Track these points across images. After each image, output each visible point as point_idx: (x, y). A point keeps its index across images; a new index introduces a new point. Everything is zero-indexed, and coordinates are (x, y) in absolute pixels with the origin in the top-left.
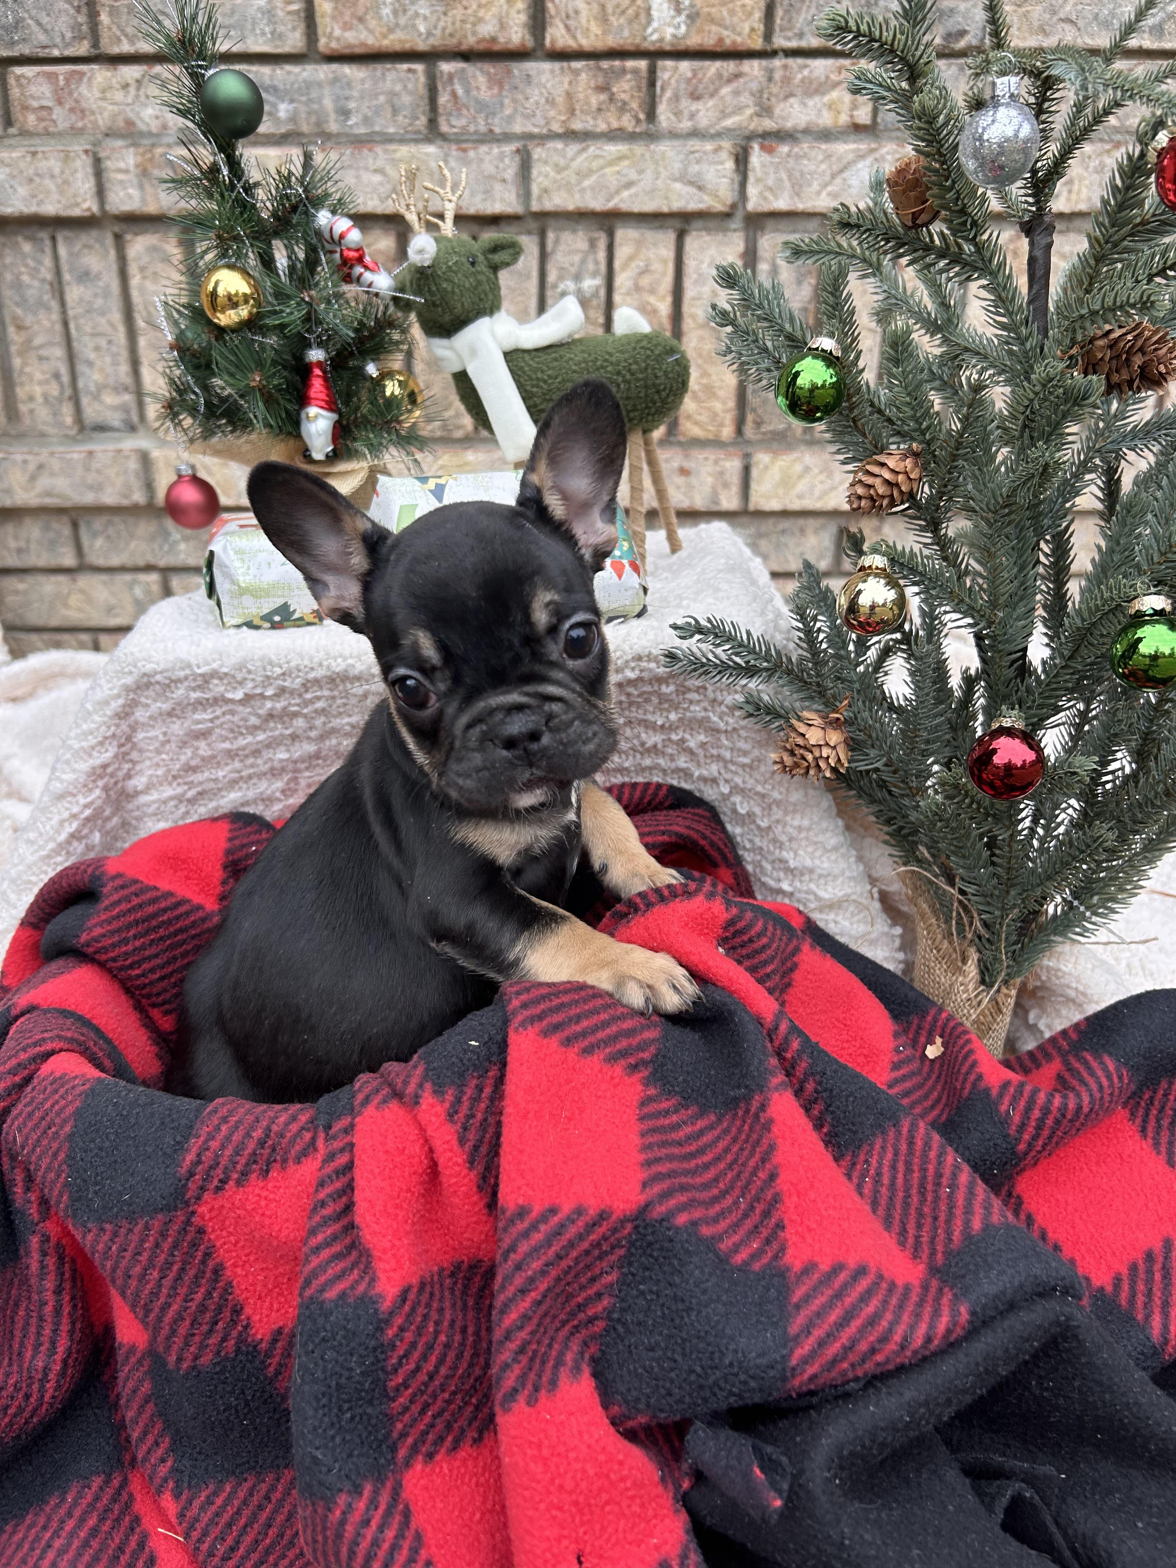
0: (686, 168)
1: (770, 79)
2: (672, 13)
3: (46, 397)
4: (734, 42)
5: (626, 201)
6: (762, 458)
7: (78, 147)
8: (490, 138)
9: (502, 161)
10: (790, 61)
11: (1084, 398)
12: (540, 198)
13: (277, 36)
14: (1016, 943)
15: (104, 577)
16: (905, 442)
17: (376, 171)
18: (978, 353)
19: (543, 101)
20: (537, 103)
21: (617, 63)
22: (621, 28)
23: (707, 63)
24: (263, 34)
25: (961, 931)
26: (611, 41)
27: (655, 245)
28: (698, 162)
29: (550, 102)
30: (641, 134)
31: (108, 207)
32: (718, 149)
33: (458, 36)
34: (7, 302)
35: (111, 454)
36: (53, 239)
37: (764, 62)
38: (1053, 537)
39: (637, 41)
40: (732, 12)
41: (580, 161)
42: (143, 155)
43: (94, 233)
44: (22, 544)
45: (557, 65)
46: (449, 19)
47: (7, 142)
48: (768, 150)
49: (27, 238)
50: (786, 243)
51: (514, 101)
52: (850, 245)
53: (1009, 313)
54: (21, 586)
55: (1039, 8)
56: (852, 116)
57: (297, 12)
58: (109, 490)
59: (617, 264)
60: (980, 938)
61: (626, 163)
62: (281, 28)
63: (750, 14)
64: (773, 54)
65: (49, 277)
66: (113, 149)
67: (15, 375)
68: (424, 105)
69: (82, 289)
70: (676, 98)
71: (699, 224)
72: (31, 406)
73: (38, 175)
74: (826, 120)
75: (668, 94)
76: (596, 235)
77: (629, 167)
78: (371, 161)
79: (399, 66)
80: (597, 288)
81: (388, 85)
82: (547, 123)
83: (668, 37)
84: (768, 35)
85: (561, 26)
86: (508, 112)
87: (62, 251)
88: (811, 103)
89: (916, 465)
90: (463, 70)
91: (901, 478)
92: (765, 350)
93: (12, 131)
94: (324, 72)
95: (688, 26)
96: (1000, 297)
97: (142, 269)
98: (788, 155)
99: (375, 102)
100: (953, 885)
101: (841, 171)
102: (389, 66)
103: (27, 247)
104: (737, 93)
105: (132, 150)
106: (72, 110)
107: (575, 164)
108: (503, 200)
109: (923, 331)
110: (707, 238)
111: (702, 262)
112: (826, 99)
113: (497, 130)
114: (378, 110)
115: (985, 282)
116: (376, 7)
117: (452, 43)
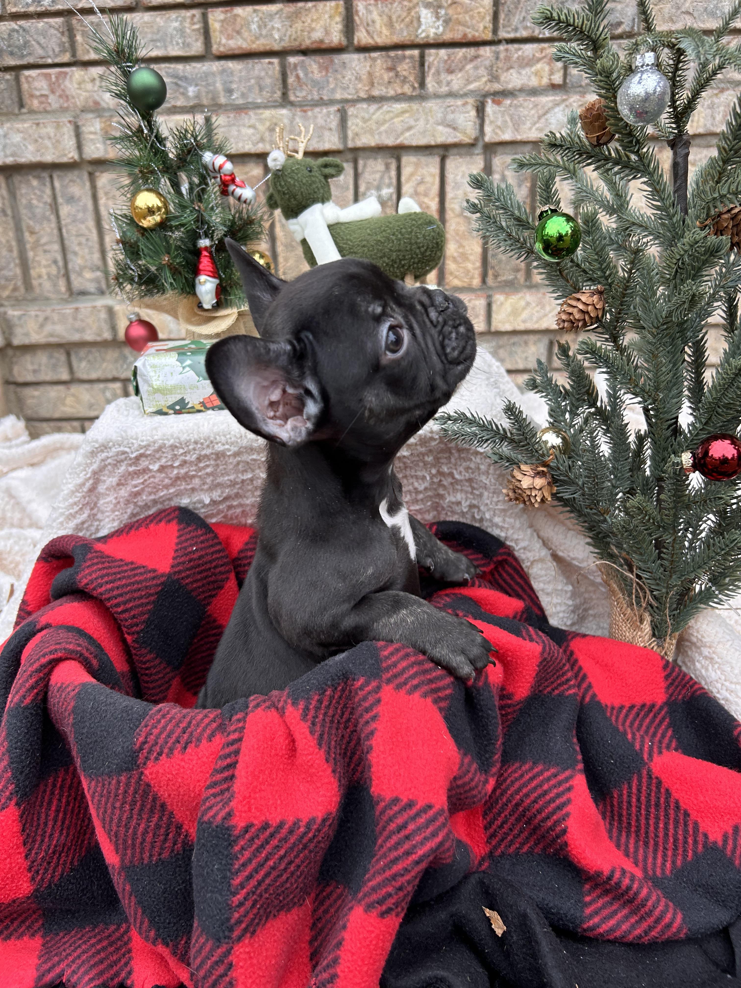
0: (445, 117)
1: (497, 58)
2: (434, 19)
3: (49, 275)
4: (474, 36)
5: (408, 139)
6: (499, 298)
7: (65, 119)
8: (321, 103)
9: (329, 117)
10: (510, 46)
11: (717, 252)
12: (353, 139)
13: (186, 45)
14: (676, 609)
15: (87, 386)
16: (595, 285)
17: (250, 127)
18: (642, 226)
19: (353, 78)
20: (350, 80)
21: (400, 52)
22: (401, 30)
23: (457, 50)
24: (178, 44)
25: (638, 603)
26: (396, 39)
27: (427, 165)
28: (453, 112)
29: (359, 79)
30: (416, 96)
31: (84, 156)
32: (465, 104)
33: (299, 40)
34: (24, 217)
35: (90, 309)
36: (51, 177)
37: (493, 48)
38: (693, 344)
39: (412, 38)
40: (472, 17)
41: (378, 116)
42: (105, 122)
43: (76, 173)
44: (36, 367)
45: (362, 56)
46: (294, 30)
47: (21, 117)
48: (498, 103)
49: (34, 177)
50: (514, 160)
51: (336, 79)
52: (556, 160)
53: (662, 200)
54: (36, 393)
55: (669, 6)
56: (550, 79)
57: (198, 30)
58: (89, 332)
59: (403, 179)
60: (651, 606)
61: (407, 115)
62: (189, 40)
63: (483, 18)
64: (499, 42)
65: (49, 200)
66: (86, 119)
67: (30, 262)
68: (279, 84)
69: (69, 207)
70: (438, 73)
71: (455, 151)
72: (41, 281)
73: (40, 137)
74: (534, 82)
75: (433, 70)
76: (389, 161)
77: (409, 117)
78: (246, 121)
79: (262, 61)
80: (391, 195)
81: (256, 72)
82: (357, 92)
83: (432, 35)
84: (495, 31)
85: (364, 31)
86: (332, 86)
87: (57, 184)
88: (524, 72)
89: (600, 299)
90: (303, 61)
91: (590, 308)
92: (502, 228)
93: (24, 110)
94: (216, 66)
95: (444, 27)
96: (655, 189)
97: (106, 194)
98: (510, 106)
99: (248, 84)
100: (631, 571)
101: (544, 114)
102: (256, 61)
103: (35, 183)
104: (476, 68)
105: (98, 119)
106: (60, 96)
107: (374, 117)
108: (330, 141)
109: (604, 213)
110: (461, 160)
111: (457, 175)
112: (533, 69)
113: (325, 98)
114: (250, 89)
115: (645, 179)
116: (247, 24)
117: (295, 44)
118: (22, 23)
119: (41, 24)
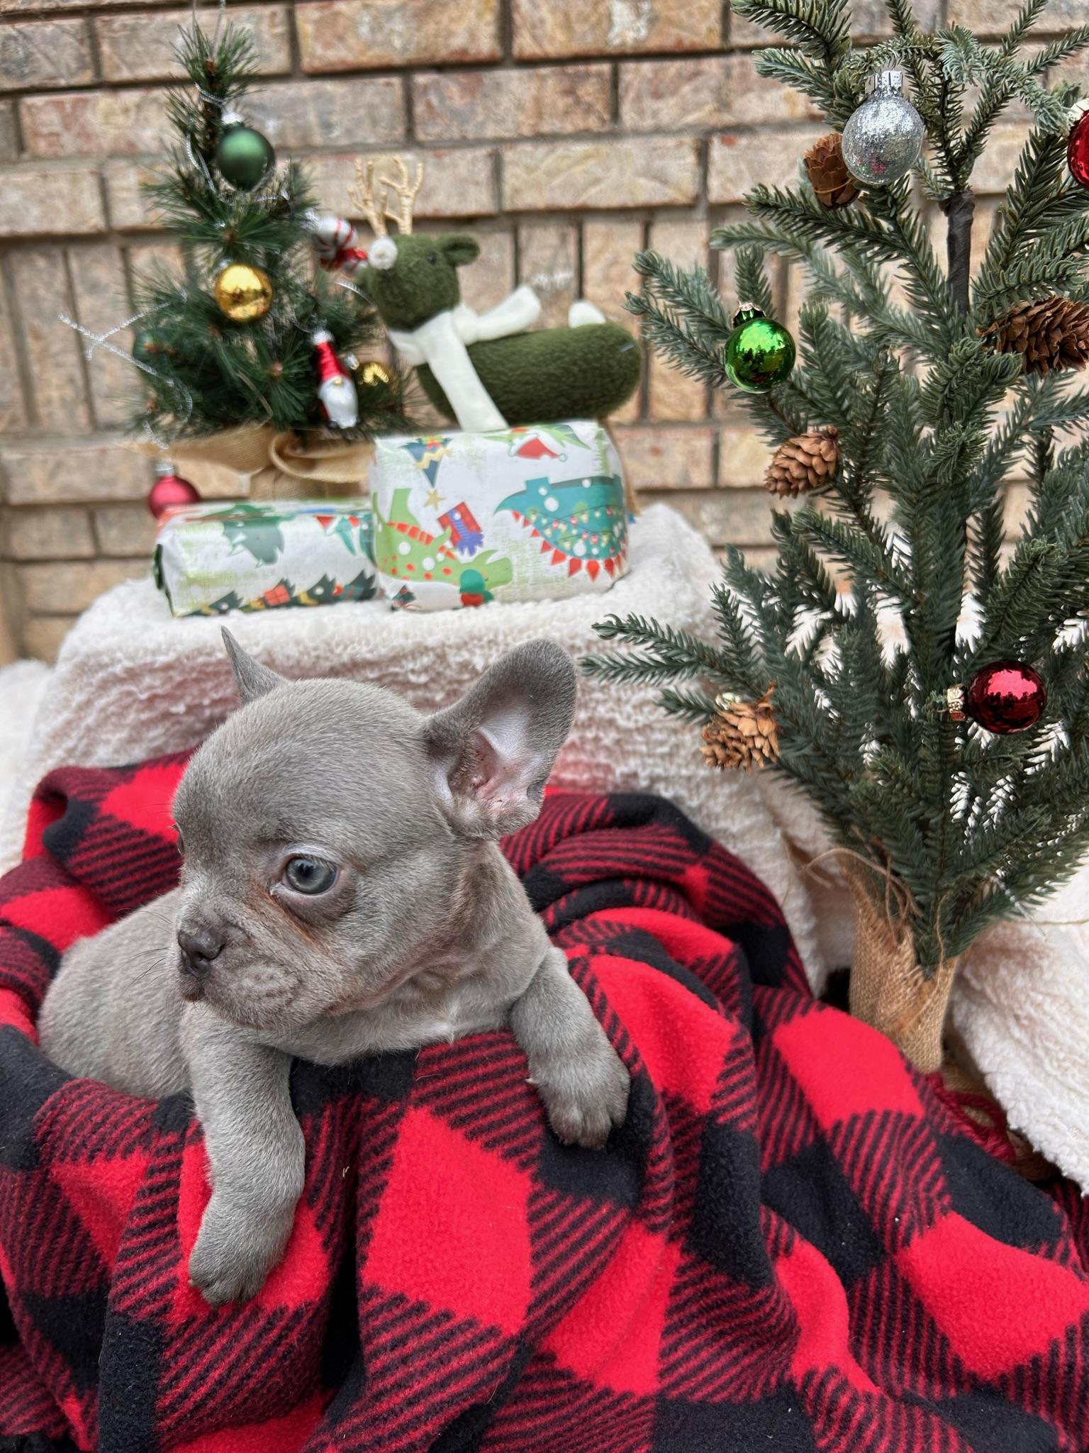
0: (649, 164)
1: (729, 76)
2: (632, 17)
3: (62, 400)
4: (692, 42)
5: (594, 197)
6: (732, 436)
7: (85, 168)
8: (464, 143)
9: (475, 165)
10: (747, 58)
11: (1001, 377)
12: (512, 199)
13: (263, 58)
14: (952, 923)
15: (119, 564)
16: (825, 424)
19: (512, 107)
20: (507, 109)
21: (582, 68)
22: (584, 34)
23: (668, 64)
25: (895, 911)
26: (576, 47)
27: (622, 237)
28: (661, 158)
29: (520, 107)
30: (606, 133)
31: (113, 223)
32: (680, 145)
33: (431, 49)
34: (26, 315)
35: (121, 452)
36: (66, 255)
37: (723, 60)
38: (983, 514)
39: (600, 46)
40: (690, 14)
41: (549, 162)
42: (143, 171)
43: (102, 248)
44: (44, 536)
45: (525, 73)
46: (423, 34)
47: (21, 166)
48: (728, 142)
49: (41, 254)
51: (486, 108)
53: (931, 292)
54: (44, 574)
56: (808, 108)
57: (281, 35)
58: (120, 484)
59: (588, 256)
60: (915, 917)
61: (592, 162)
62: (267, 51)
63: (707, 16)
64: (731, 51)
65: (62, 289)
66: (116, 169)
67: (35, 381)
68: (402, 116)
69: (93, 299)
70: (638, 98)
71: (665, 215)
72: (49, 409)
73: (49, 196)
74: (784, 112)
75: (631, 95)
76: (566, 231)
77: (595, 165)
78: (350, 170)
79: (376, 81)
80: (569, 281)
81: (368, 98)
82: (517, 127)
83: (630, 41)
84: (725, 34)
85: (528, 35)
86: (480, 118)
87: (74, 266)
88: (767, 97)
89: (831, 447)
90: (436, 83)
91: (816, 460)
93: (26, 156)
94: (306, 89)
95: (649, 29)
96: (920, 276)
98: (748, 148)
99: (356, 116)
100: (884, 864)
102: (368, 81)
103: (41, 263)
104: (696, 91)
105: (133, 169)
106: (79, 135)
107: (544, 165)
108: (476, 200)
110: (673, 230)
111: (668, 253)
112: (781, 92)
113: (470, 136)
114: (359, 122)
115: (904, 261)
116: (354, 25)
117: (425, 56)
118: (21, 26)
119: (50, 28)
